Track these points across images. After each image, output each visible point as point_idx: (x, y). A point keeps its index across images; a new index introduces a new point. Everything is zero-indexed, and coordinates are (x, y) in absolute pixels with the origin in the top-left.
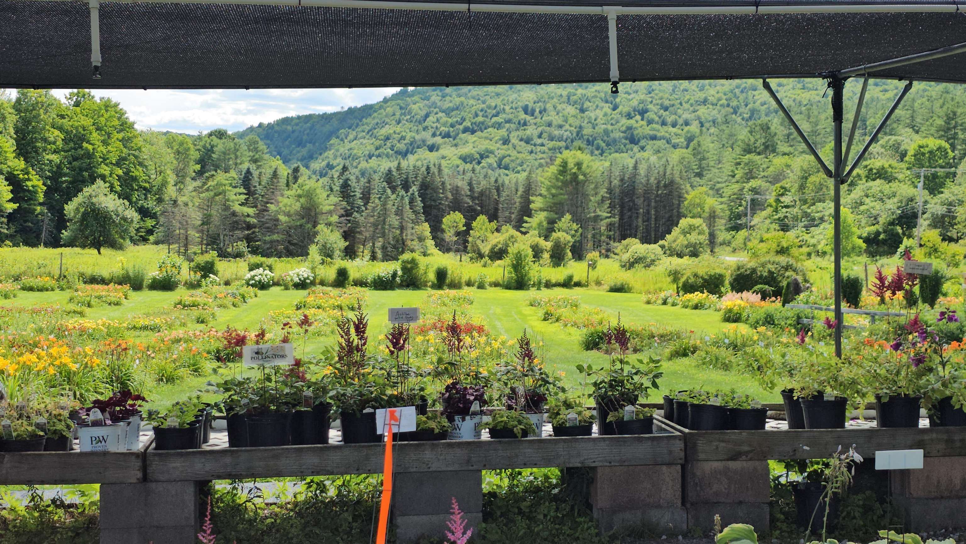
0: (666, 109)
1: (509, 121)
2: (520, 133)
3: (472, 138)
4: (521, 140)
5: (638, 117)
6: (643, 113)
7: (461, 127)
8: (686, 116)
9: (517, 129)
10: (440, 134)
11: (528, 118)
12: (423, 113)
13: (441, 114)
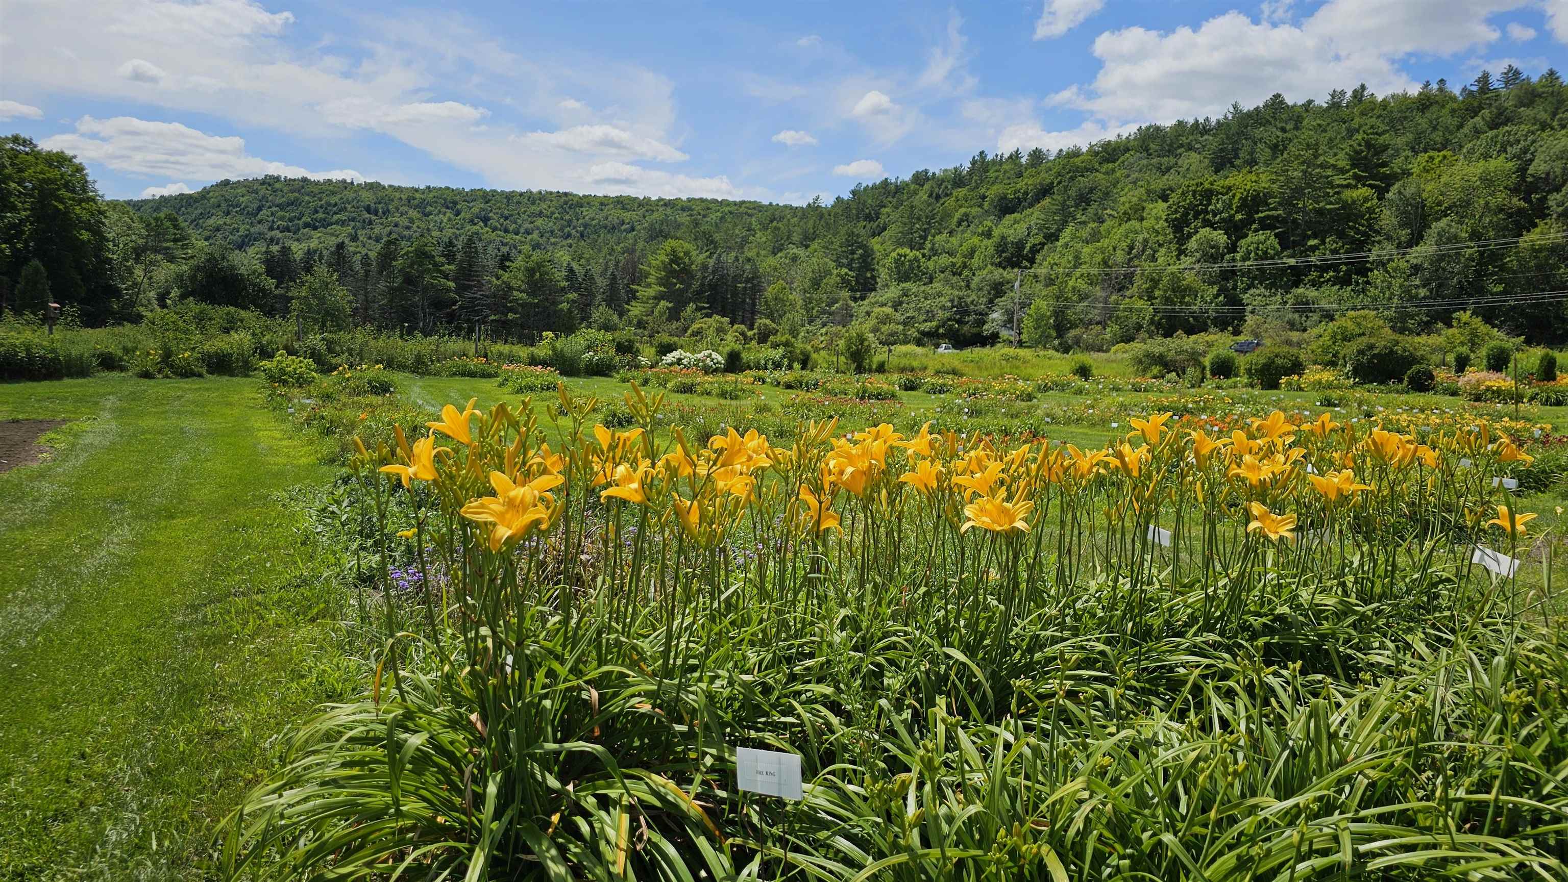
0: (506, 218)
1: (353, 220)
2: (368, 231)
3: (316, 234)
4: (370, 238)
5: (481, 224)
6: (486, 220)
7: (301, 222)
8: (527, 225)
9: (364, 228)
10: (278, 228)
11: (373, 218)
12: (255, 206)
13: (274, 209)
